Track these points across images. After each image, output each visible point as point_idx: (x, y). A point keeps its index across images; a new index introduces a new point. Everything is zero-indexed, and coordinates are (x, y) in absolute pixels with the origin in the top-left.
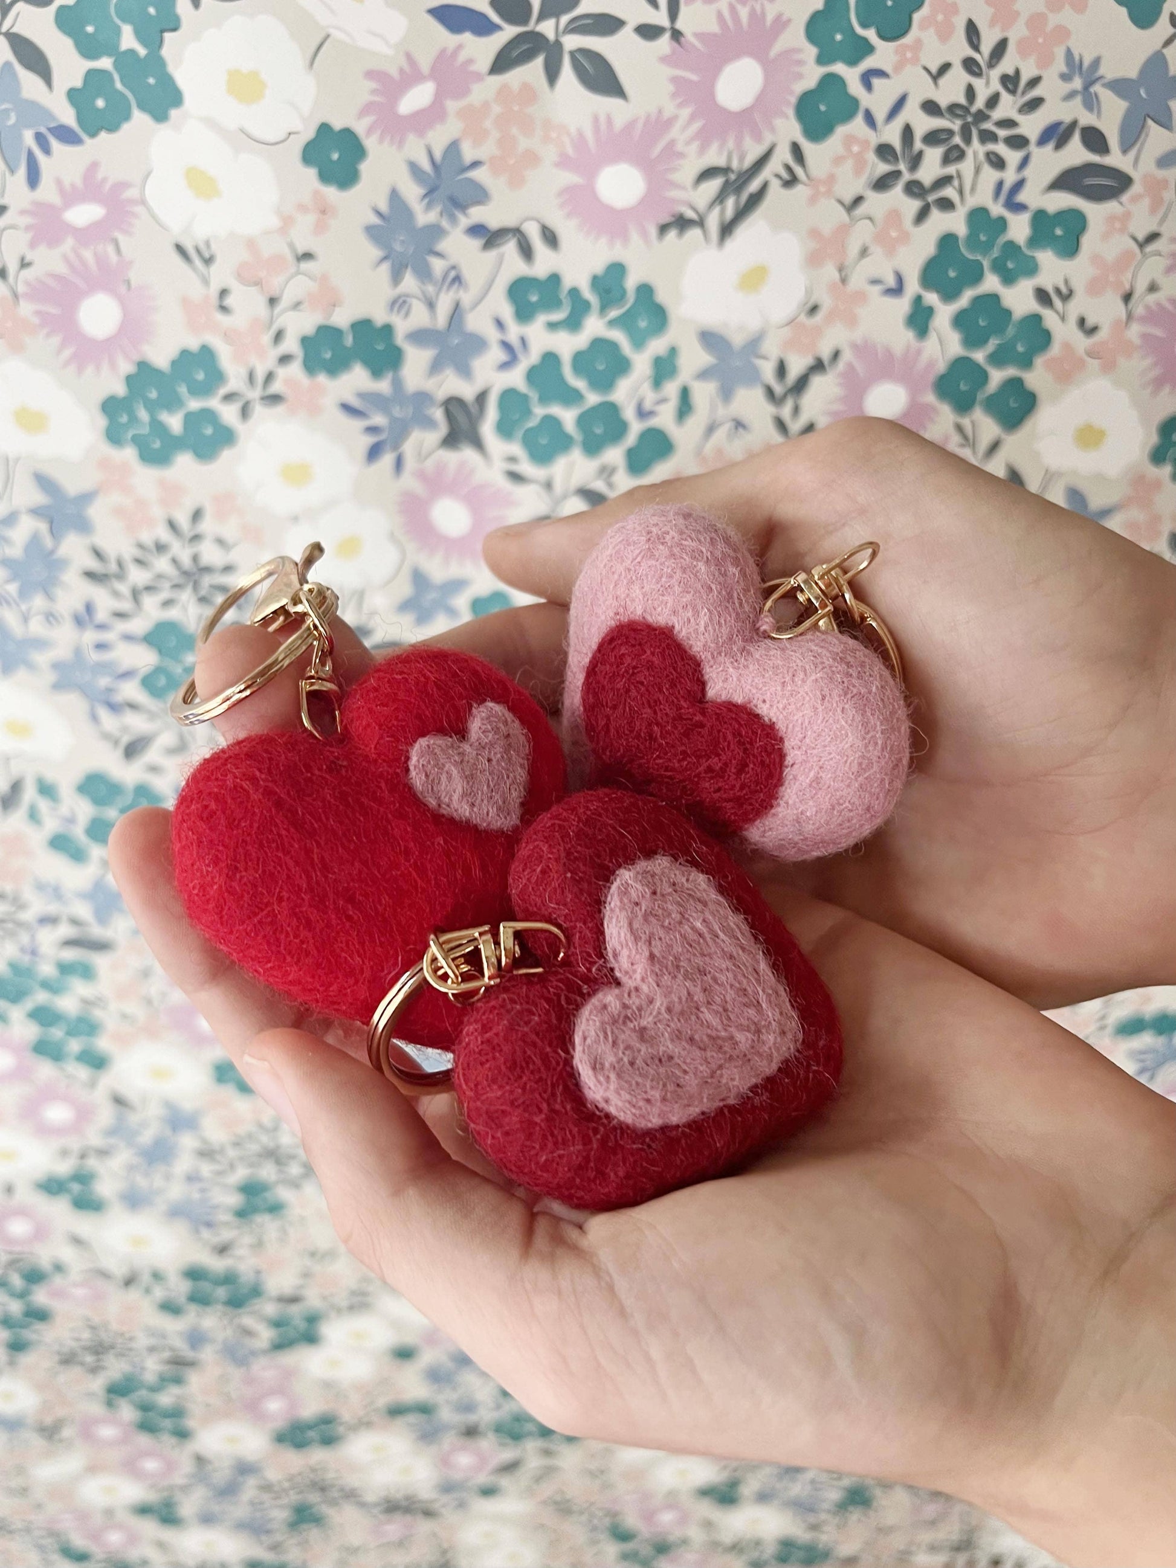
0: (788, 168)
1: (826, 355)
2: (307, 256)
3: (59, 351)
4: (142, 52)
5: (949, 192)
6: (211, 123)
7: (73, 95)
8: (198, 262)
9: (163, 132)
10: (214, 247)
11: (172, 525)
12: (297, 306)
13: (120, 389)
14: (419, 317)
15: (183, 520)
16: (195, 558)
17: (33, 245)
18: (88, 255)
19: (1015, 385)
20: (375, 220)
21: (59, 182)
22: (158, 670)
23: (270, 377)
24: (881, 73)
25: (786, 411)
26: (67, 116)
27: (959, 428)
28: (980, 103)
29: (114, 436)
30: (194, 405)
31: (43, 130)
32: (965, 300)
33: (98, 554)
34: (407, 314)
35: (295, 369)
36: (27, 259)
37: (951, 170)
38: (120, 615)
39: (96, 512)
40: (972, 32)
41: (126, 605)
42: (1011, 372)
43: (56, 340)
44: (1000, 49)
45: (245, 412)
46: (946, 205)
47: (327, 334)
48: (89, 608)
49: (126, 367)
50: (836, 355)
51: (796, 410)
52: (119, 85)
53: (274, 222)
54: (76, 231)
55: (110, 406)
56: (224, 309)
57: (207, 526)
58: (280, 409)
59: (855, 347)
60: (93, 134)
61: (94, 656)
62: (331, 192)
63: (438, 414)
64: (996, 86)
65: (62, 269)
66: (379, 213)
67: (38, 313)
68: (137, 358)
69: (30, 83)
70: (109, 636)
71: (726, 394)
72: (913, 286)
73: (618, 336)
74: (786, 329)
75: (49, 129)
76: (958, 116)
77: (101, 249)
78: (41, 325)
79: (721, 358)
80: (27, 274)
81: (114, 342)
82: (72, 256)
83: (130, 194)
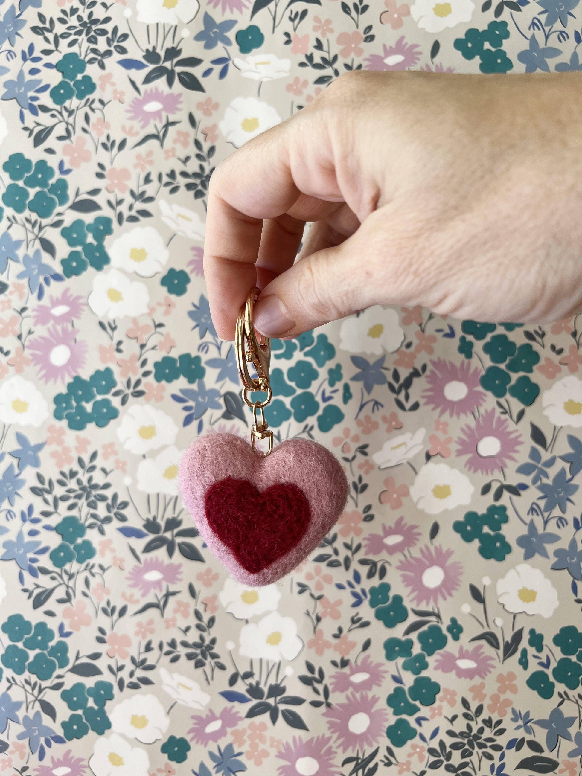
1: (419, 368)
2: (161, 325)
3: (39, 372)
4: (95, 243)
6: (122, 270)
7: (63, 261)
8: (109, 329)
9: (100, 275)
10: (117, 323)
11: (81, 462)
12: (154, 348)
13: (64, 390)
14: (213, 353)
15: (86, 459)
16: (90, 479)
17: (35, 324)
18: (59, 328)
19: (525, 381)
20: (193, 309)
21: (51, 297)
22: (61, 548)
23: (138, 382)
25: (402, 397)
26: (59, 270)
27: (500, 405)
29: (58, 415)
30: (99, 397)
31: (48, 276)
32: (488, 338)
33: (40, 478)
34: (206, 352)
35: (151, 379)
36: (32, 331)
38: (46, 514)
39: (42, 455)
41: (51, 509)
42: (521, 374)
43: (38, 367)
45: (124, 402)
47: (167, 361)
48: (31, 509)
49: (69, 380)
50: (424, 367)
51: (407, 397)
52: (83, 257)
53: (146, 310)
54: (55, 318)
55: (58, 399)
56: (119, 351)
57: (99, 462)
58: (141, 399)
59: (434, 363)
60: (69, 277)
61: (27, 539)
62: (173, 298)
63: (221, 401)
65: (46, 334)
66: (195, 306)
67: (32, 355)
68: (74, 374)
69: (46, 257)
70: (38, 527)
71: (369, 388)
72: (459, 333)
73: (310, 359)
74: (396, 355)
75: (51, 275)
77: (65, 325)
78: (32, 360)
79: (364, 370)
80: (31, 337)
81: (64, 367)
82: (52, 329)
83: (82, 301)
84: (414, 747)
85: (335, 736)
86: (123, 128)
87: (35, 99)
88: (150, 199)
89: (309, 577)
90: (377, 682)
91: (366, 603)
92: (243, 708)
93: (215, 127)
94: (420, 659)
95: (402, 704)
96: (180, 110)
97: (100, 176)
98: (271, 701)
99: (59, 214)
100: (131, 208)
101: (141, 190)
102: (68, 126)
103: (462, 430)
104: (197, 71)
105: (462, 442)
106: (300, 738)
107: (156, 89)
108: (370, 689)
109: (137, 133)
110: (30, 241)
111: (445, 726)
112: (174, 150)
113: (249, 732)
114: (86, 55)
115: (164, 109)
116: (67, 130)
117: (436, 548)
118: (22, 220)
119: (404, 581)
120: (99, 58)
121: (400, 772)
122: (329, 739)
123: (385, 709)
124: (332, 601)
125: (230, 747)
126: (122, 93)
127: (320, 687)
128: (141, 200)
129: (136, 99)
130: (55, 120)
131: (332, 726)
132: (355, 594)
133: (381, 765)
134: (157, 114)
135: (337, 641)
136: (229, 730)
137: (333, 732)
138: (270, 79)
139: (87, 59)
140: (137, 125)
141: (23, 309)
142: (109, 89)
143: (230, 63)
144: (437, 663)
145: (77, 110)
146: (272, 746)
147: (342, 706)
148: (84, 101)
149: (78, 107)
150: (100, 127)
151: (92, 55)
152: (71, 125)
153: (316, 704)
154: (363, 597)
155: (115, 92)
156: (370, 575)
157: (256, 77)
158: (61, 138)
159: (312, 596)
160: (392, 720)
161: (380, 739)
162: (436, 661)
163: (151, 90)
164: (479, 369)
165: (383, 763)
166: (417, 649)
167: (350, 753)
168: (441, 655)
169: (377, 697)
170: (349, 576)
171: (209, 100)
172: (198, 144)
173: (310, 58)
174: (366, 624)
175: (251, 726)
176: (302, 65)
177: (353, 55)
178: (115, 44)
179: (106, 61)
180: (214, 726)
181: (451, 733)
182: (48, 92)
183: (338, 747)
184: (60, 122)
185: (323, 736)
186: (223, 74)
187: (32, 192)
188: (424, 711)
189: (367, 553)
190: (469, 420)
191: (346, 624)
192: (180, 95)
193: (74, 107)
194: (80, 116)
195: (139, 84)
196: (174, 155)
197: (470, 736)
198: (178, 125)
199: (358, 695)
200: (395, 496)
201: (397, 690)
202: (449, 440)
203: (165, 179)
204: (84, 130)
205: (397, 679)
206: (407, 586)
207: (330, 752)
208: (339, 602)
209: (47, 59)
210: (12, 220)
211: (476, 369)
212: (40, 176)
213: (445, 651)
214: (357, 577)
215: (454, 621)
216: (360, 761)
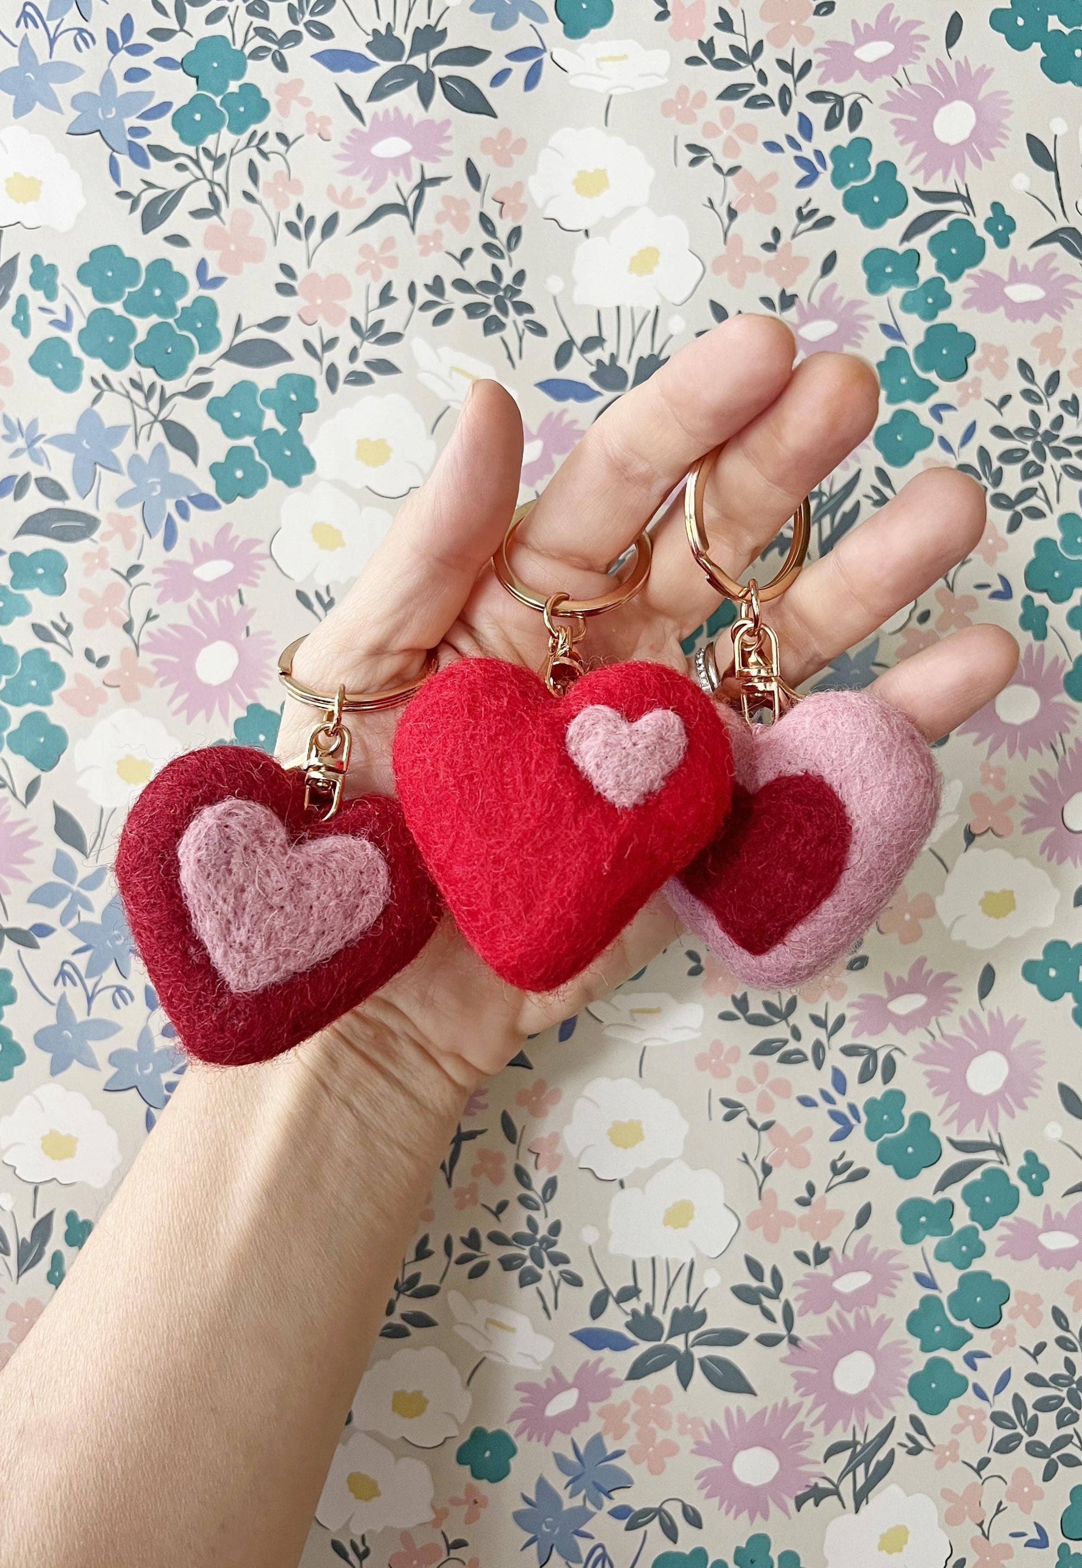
0: (875, 489)
3: (171, 701)
4: (282, 430)
5: (1034, 502)
6: (340, 485)
7: (215, 469)
8: (317, 607)
9: (295, 494)
10: (333, 593)
13: (226, 734)
17: (161, 600)
18: (212, 606)
21: (193, 543)
24: (948, 407)
26: (208, 486)
28: (1045, 425)
31: (185, 499)
32: (1077, 597)
36: (154, 613)
37: (1033, 483)
40: (1024, 367)
43: (170, 689)
44: (1054, 380)
46: (1036, 514)
49: (237, 712)
52: (258, 458)
54: (201, 584)
60: (228, 500)
64: (1057, 410)
65: (186, 620)
67: (155, 663)
68: (249, 701)
69: (178, 461)
72: (1020, 590)
74: (899, 636)
75: (190, 498)
76: (1028, 438)
77: (224, 601)
78: (158, 675)
79: (838, 669)
80: (151, 626)
81: (227, 687)
82: (196, 607)
83: (261, 549)
84: (963, 1411)
85: (808, 1401)
86: (331, 191)
87: (143, 132)
88: (395, 337)
89: (744, 1085)
90: (887, 1288)
91: (859, 1130)
92: (622, 1361)
93: (520, 187)
94: (969, 1235)
95: (937, 1329)
96: (448, 153)
97: (284, 289)
98: (678, 1343)
99: (201, 370)
100: (353, 355)
101: (373, 319)
102: (212, 188)
103: (1033, 780)
104: (479, 75)
105: (1032, 805)
106: (739, 1410)
107: (396, 110)
108: (874, 1304)
109: (361, 202)
110: (142, 427)
111: (1023, 1366)
112: (438, 235)
113: (634, 1408)
114: (245, 43)
115: (416, 152)
116: (212, 197)
117: (991, 1016)
118: (121, 384)
119: (930, 1085)
120: (274, 47)
121: (940, 1465)
122: (798, 1408)
123: (905, 1342)
124: (792, 1132)
125: (597, 1442)
126: (326, 120)
127: (776, 1307)
128: (373, 340)
129: (354, 131)
130: (185, 177)
131: (802, 1382)
132: (836, 1116)
133: (900, 1453)
134: (402, 161)
135: (805, 1210)
136: (594, 1407)
137: (802, 1395)
138: (630, 91)
139: (247, 51)
140: (359, 185)
141: (134, 570)
142: (297, 110)
143: (546, 57)
144: (1002, 1243)
145: (232, 155)
146: (682, 1432)
147: (818, 1340)
148: (245, 137)
149: (232, 150)
150: (280, 189)
151: (259, 42)
152: (219, 185)
153: (768, 1341)
154: (853, 1121)
155: (310, 117)
156: (865, 1076)
157: (601, 86)
158: (198, 214)
159: (752, 1123)
160: (919, 1361)
161: (895, 1400)
162: (1001, 1238)
163: (386, 112)
164: (1061, 661)
165: (906, 1449)
166: (962, 1218)
167: (840, 1434)
168: (1009, 1226)
169: (887, 1317)
170: (825, 1079)
171: (505, 133)
172: (485, 221)
173: (708, 47)
174: (862, 1174)
175: (640, 1396)
176: (693, 61)
177: (793, 42)
178: (307, 17)
179: (289, 53)
180: (564, 1402)
181: (1034, 1380)
182: (168, 117)
183: (815, 1424)
184: (197, 179)
185: (786, 1402)
186: (532, 80)
187: (143, 326)
188: (981, 1340)
189: (855, 1034)
190: (1046, 762)
191: (822, 1178)
192: (447, 123)
193: (224, 149)
194: (238, 166)
195: (360, 102)
196: (438, 247)
197: (1072, 1382)
198: (443, 183)
199: (850, 1318)
200: (907, 917)
201: (925, 1301)
202: (1010, 802)
203: (423, 296)
204: (248, 196)
205: (925, 1281)
206: (937, 1094)
207: (800, 1435)
208: (807, 1134)
209: (161, 49)
210: (102, 385)
211: (1057, 659)
212: (157, 292)
213: (1016, 1219)
214: (839, 1081)
215: (1031, 1157)
216: (859, 1448)
